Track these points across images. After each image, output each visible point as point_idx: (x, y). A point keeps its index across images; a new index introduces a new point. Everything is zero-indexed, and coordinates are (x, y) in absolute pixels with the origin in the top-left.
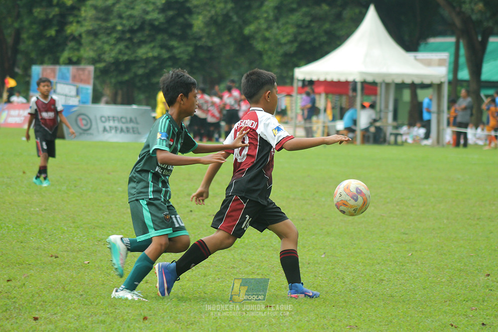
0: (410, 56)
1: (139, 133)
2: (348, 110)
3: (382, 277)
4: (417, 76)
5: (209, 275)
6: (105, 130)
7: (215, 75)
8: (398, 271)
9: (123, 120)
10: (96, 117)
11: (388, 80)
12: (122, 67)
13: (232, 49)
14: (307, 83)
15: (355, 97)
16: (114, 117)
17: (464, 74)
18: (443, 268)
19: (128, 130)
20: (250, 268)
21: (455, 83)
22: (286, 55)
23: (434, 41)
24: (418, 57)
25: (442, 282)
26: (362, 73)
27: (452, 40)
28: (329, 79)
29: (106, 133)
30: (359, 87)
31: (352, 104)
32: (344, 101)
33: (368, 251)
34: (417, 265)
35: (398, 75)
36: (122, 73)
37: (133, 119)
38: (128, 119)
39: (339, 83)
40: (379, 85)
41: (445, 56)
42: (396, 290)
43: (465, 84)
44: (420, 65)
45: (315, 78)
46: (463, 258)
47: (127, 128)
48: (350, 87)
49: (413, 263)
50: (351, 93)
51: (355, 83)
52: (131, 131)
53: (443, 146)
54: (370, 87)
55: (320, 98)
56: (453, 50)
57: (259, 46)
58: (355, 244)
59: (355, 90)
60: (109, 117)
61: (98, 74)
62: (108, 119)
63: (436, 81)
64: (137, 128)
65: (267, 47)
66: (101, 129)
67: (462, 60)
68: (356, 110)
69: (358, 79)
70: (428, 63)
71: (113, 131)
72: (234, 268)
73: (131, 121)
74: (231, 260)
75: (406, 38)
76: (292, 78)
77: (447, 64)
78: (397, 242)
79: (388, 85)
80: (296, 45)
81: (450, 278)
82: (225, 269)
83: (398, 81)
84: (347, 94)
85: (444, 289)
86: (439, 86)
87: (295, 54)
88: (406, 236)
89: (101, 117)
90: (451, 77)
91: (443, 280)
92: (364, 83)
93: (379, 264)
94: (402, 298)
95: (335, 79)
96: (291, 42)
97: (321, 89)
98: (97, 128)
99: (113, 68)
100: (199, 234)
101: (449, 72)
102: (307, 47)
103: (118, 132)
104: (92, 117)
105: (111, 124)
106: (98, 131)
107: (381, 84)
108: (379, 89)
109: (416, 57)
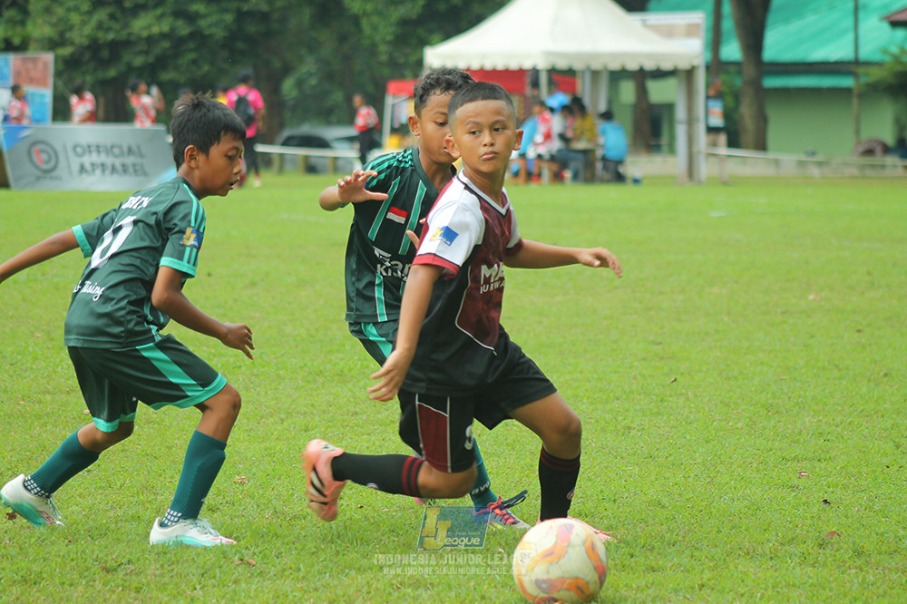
0: (635, 20)
1: (145, 174)
3: (627, 422)
4: (649, 56)
5: (313, 429)
6: (82, 169)
7: (277, 64)
8: (655, 410)
9: (116, 151)
10: (65, 146)
11: (596, 65)
12: (105, 54)
13: (307, 14)
16: (98, 147)
17: (732, 51)
18: (735, 403)
19: (125, 169)
20: (386, 413)
21: (716, 66)
22: (404, 22)
24: (648, 23)
25: (737, 428)
26: (549, 54)
28: (489, 65)
29: (84, 176)
30: (543, 79)
33: (595, 376)
34: (688, 399)
35: (614, 55)
36: (105, 64)
37: (134, 148)
38: (125, 150)
39: (507, 74)
40: (579, 75)
41: (699, 18)
42: (658, 446)
43: (732, 69)
44: (653, 36)
45: (462, 65)
46: (768, 385)
47: (123, 166)
48: (528, 80)
49: (681, 394)
50: (529, 91)
51: (535, 72)
52: (131, 170)
53: (700, 183)
54: (562, 77)
56: (710, 6)
57: (355, 5)
58: (570, 365)
59: (536, 84)
60: (89, 147)
61: (61, 67)
62: (88, 149)
63: (683, 65)
64: (142, 166)
65: (369, 7)
66: (75, 168)
67: (728, 24)
69: (542, 64)
70: (668, 33)
71: (98, 172)
72: (356, 413)
73: (130, 151)
74: (348, 400)
76: (420, 63)
77: (702, 33)
78: (644, 359)
79: (595, 74)
81: (750, 420)
82: (340, 417)
83: (615, 66)
84: (520, 91)
85: (742, 440)
86: (689, 74)
87: (419, 21)
88: (660, 346)
89: (75, 147)
90: (708, 56)
91: (739, 425)
92: (552, 72)
93: (618, 399)
94: (669, 459)
95: (500, 67)
98: (69, 167)
99: (87, 56)
100: (283, 355)
101: (706, 46)
102: (442, 7)
103: (108, 172)
104: (58, 147)
105: (95, 158)
106: (70, 172)
107: (583, 72)
108: (579, 82)
109: (643, 21)
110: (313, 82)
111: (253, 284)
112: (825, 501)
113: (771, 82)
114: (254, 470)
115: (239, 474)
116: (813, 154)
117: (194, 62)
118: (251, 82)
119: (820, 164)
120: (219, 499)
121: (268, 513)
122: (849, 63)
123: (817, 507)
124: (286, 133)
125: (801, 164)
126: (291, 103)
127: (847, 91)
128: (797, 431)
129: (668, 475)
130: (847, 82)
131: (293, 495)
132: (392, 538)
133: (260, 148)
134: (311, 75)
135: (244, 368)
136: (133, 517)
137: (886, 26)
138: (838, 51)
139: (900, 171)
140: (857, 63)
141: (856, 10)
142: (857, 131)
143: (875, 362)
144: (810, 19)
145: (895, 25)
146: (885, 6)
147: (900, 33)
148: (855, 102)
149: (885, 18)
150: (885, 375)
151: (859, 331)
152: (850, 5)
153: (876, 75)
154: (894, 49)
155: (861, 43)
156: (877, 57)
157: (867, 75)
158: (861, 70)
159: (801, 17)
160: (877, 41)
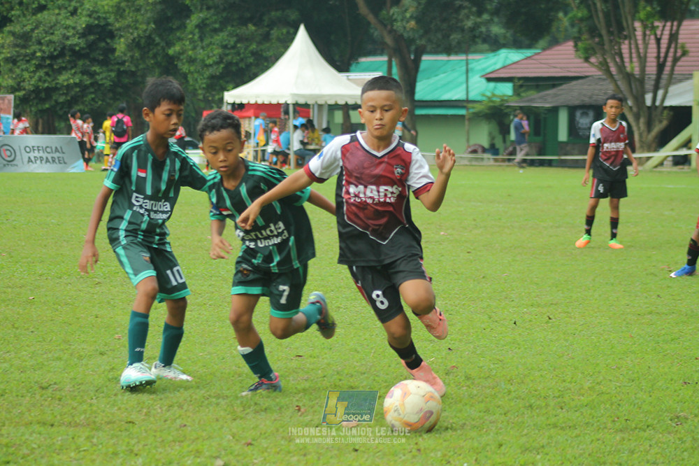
0: (343, 76)
1: (65, 163)
4: (351, 96)
6: (30, 160)
9: (49, 150)
10: (20, 147)
11: (321, 102)
12: (43, 95)
14: (236, 106)
16: (38, 147)
19: (53, 160)
22: (212, 77)
23: (364, 60)
24: (350, 78)
26: (294, 95)
27: (385, 58)
28: (260, 102)
29: (30, 164)
35: (330, 96)
36: (43, 101)
37: (59, 148)
38: (54, 149)
39: (270, 105)
40: (311, 106)
45: (245, 102)
47: (53, 158)
48: (282, 110)
50: (283, 116)
51: (287, 105)
52: (57, 161)
54: (301, 108)
55: (250, 121)
56: (385, 67)
59: (287, 113)
60: (33, 147)
61: (18, 102)
62: (33, 149)
64: (63, 158)
65: (192, 69)
66: (26, 160)
68: (289, 133)
71: (38, 162)
73: (57, 150)
75: (337, 58)
76: (221, 100)
79: (320, 106)
80: (222, 66)
83: (332, 102)
87: (221, 76)
89: (25, 148)
92: (296, 105)
95: (267, 102)
96: (217, 63)
97: (251, 113)
98: (22, 159)
99: (33, 96)
102: (234, 69)
104: (16, 147)
105: (36, 154)
106: (23, 162)
107: (313, 105)
108: (311, 110)
109: (348, 76)
112: (449, 349)
113: (419, 112)
115: (117, 333)
117: (93, 99)
118: (126, 112)
120: (106, 348)
122: (463, 101)
123: (445, 352)
127: (463, 116)
129: (361, 334)
130: (462, 112)
135: (120, 274)
136: (57, 358)
137: (483, 80)
138: (457, 94)
139: (492, 162)
140: (468, 101)
141: (467, 71)
142: (468, 140)
143: (478, 270)
144: (442, 76)
145: (489, 80)
146: (484, 70)
147: (492, 85)
148: (467, 123)
149: (482, 76)
150: (484, 277)
151: (468, 252)
152: (464, 68)
153: (478, 108)
154: (489, 94)
155: (470, 89)
156: (479, 98)
157: (473, 108)
158: (470, 105)
159: (436, 76)
160: (479, 89)
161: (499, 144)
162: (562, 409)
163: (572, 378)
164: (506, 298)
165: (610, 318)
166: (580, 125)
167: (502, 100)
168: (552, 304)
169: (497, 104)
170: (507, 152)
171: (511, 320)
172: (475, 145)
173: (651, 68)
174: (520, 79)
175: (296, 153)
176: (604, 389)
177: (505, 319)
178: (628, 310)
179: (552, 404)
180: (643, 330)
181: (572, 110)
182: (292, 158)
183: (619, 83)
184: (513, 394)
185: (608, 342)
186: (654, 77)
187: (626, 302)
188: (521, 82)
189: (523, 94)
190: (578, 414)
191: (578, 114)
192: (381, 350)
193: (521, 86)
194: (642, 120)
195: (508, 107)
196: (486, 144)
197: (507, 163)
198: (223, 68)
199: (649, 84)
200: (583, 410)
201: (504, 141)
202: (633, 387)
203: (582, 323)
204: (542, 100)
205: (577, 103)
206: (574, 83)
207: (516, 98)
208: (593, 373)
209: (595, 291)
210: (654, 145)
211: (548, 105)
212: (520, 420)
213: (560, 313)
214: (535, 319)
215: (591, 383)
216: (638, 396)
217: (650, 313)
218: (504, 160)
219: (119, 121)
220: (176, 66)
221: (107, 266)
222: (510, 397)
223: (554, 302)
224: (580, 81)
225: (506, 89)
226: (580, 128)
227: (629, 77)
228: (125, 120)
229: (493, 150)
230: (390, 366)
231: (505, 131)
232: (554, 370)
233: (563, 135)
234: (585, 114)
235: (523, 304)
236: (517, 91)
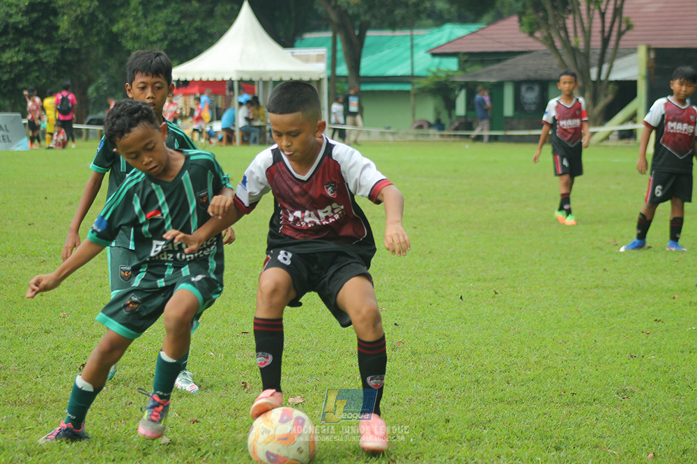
0: (287, 52)
1: (10, 141)
2: (225, 110)
4: (295, 73)
7: (85, 78)
11: (266, 78)
13: (101, 50)
14: (181, 83)
15: (232, 97)
17: (343, 70)
21: (334, 79)
23: (310, 36)
24: (295, 54)
26: (239, 72)
27: (329, 34)
28: (204, 79)
30: (236, 86)
31: (228, 103)
32: (220, 101)
35: (275, 72)
37: (3, 126)
39: (215, 82)
40: (256, 83)
41: (324, 51)
43: (343, 80)
44: (298, 62)
45: (189, 78)
48: (227, 87)
50: (227, 93)
51: (231, 82)
52: (1, 139)
54: (246, 85)
56: (330, 43)
57: (129, 45)
59: (231, 89)
63: (315, 78)
64: (8, 136)
65: (136, 45)
67: (340, 55)
68: (234, 109)
69: (235, 78)
70: (306, 59)
75: (281, 34)
77: (326, 60)
79: (265, 83)
80: (166, 43)
83: (276, 78)
84: (223, 93)
86: (318, 83)
90: (329, 73)
92: (241, 81)
95: (211, 79)
96: (162, 40)
97: (195, 89)
101: (328, 67)
102: (178, 45)
107: (258, 82)
108: (256, 87)
109: (293, 53)
110: (105, 88)
111: (71, 203)
112: (396, 324)
113: (364, 88)
114: (71, 310)
115: (62, 312)
116: (389, 128)
117: (37, 77)
118: (70, 89)
119: (393, 134)
120: (51, 326)
121: (79, 334)
122: (408, 76)
123: (392, 327)
124: (90, 117)
125: (382, 133)
126: (92, 100)
127: (407, 92)
128: (380, 285)
130: (407, 87)
131: (93, 323)
132: (150, 348)
133: (75, 126)
134: (104, 84)
137: (428, 56)
138: (402, 70)
139: (438, 138)
140: (413, 76)
141: (412, 47)
142: (414, 115)
143: (424, 245)
144: (386, 52)
145: (434, 55)
146: (428, 45)
147: (437, 60)
148: (412, 99)
149: (428, 51)
150: (430, 253)
151: (415, 228)
152: (409, 44)
153: (424, 83)
154: (434, 69)
155: (416, 64)
156: (424, 73)
157: (418, 83)
158: (415, 81)
159: (382, 51)
160: (424, 64)
161: (445, 119)
162: (508, 383)
163: (519, 353)
164: (453, 273)
165: (556, 292)
166: (526, 101)
167: (448, 76)
168: (498, 279)
169: (442, 80)
170: (452, 127)
171: (457, 295)
172: (421, 120)
173: (596, 42)
174: (465, 54)
175: (241, 129)
176: (550, 363)
177: (451, 294)
178: (575, 285)
179: (498, 378)
180: (589, 304)
181: (517, 85)
182: (238, 135)
183: (564, 58)
184: (460, 369)
185: (555, 316)
186: (599, 51)
187: (572, 276)
188: (466, 58)
189: (468, 70)
190: (524, 388)
191: (523, 89)
192: (327, 326)
193: (466, 61)
194: (587, 94)
195: (454, 82)
196: (432, 119)
197: (453, 139)
198: (168, 45)
199: (594, 58)
200: (530, 384)
201: (450, 116)
202: (579, 361)
203: (527, 297)
204: (488, 74)
205: (522, 77)
206: (519, 58)
207: (461, 73)
208: (540, 347)
209: (541, 265)
210: (599, 120)
211: (493, 80)
212: (466, 395)
213: (506, 287)
214: (481, 293)
215: (537, 357)
216: (584, 370)
217: (597, 287)
218: (450, 136)
219: (64, 99)
220: (120, 43)
221: (52, 244)
222: (456, 372)
223: (501, 277)
224: (525, 56)
225: (451, 64)
226: (525, 103)
227: (574, 51)
228: (70, 97)
229: (439, 125)
230: (336, 342)
231: (451, 105)
232: (501, 345)
233: (508, 110)
234: (530, 89)
235: (470, 279)
236: (462, 66)
